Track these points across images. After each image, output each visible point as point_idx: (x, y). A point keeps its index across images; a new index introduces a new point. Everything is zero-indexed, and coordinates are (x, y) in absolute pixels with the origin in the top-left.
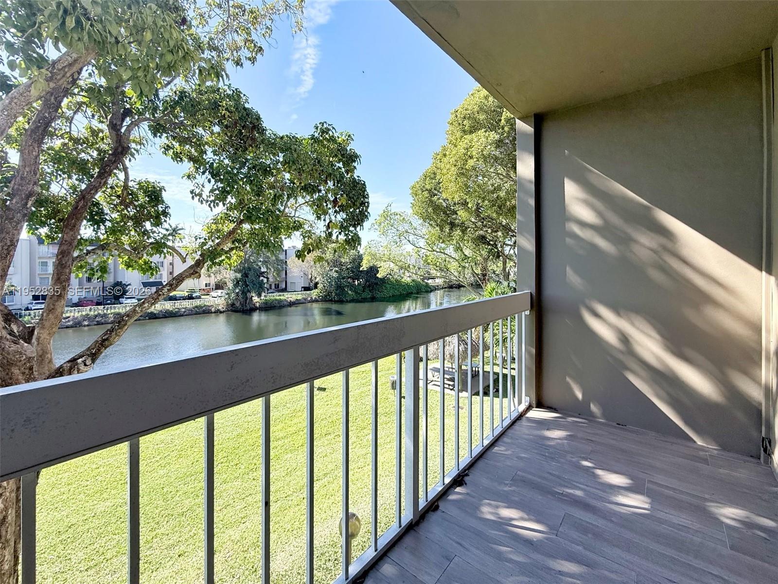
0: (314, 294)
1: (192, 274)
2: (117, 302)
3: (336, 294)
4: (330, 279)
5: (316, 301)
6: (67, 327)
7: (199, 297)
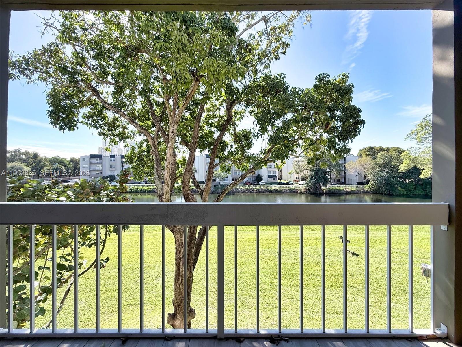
0: (366, 187)
1: (251, 172)
2: (258, 184)
3: (386, 189)
4: (380, 177)
5: (367, 193)
6: (241, 193)
7: (292, 184)
